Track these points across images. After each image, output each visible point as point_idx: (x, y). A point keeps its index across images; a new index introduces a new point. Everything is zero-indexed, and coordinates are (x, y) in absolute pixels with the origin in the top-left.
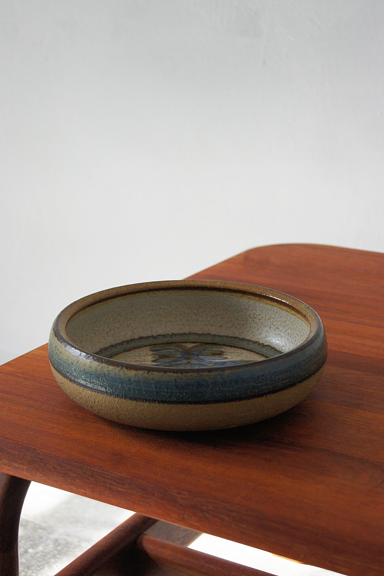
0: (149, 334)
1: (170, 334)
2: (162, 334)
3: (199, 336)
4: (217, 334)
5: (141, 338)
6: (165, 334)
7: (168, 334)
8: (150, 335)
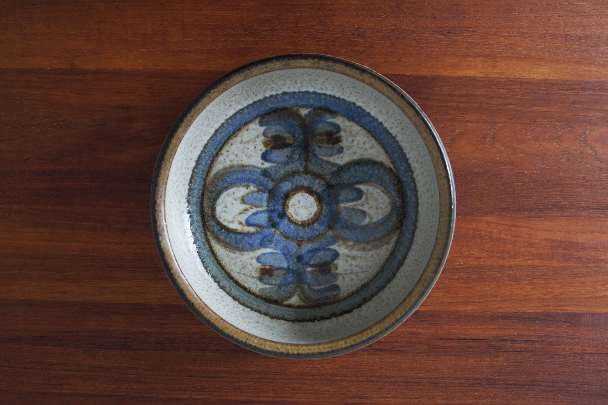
0: (340, 318)
1: (316, 321)
2: (326, 320)
3: (283, 317)
4: (263, 316)
5: (349, 311)
6: (322, 321)
7: (318, 320)
8: (340, 316)
